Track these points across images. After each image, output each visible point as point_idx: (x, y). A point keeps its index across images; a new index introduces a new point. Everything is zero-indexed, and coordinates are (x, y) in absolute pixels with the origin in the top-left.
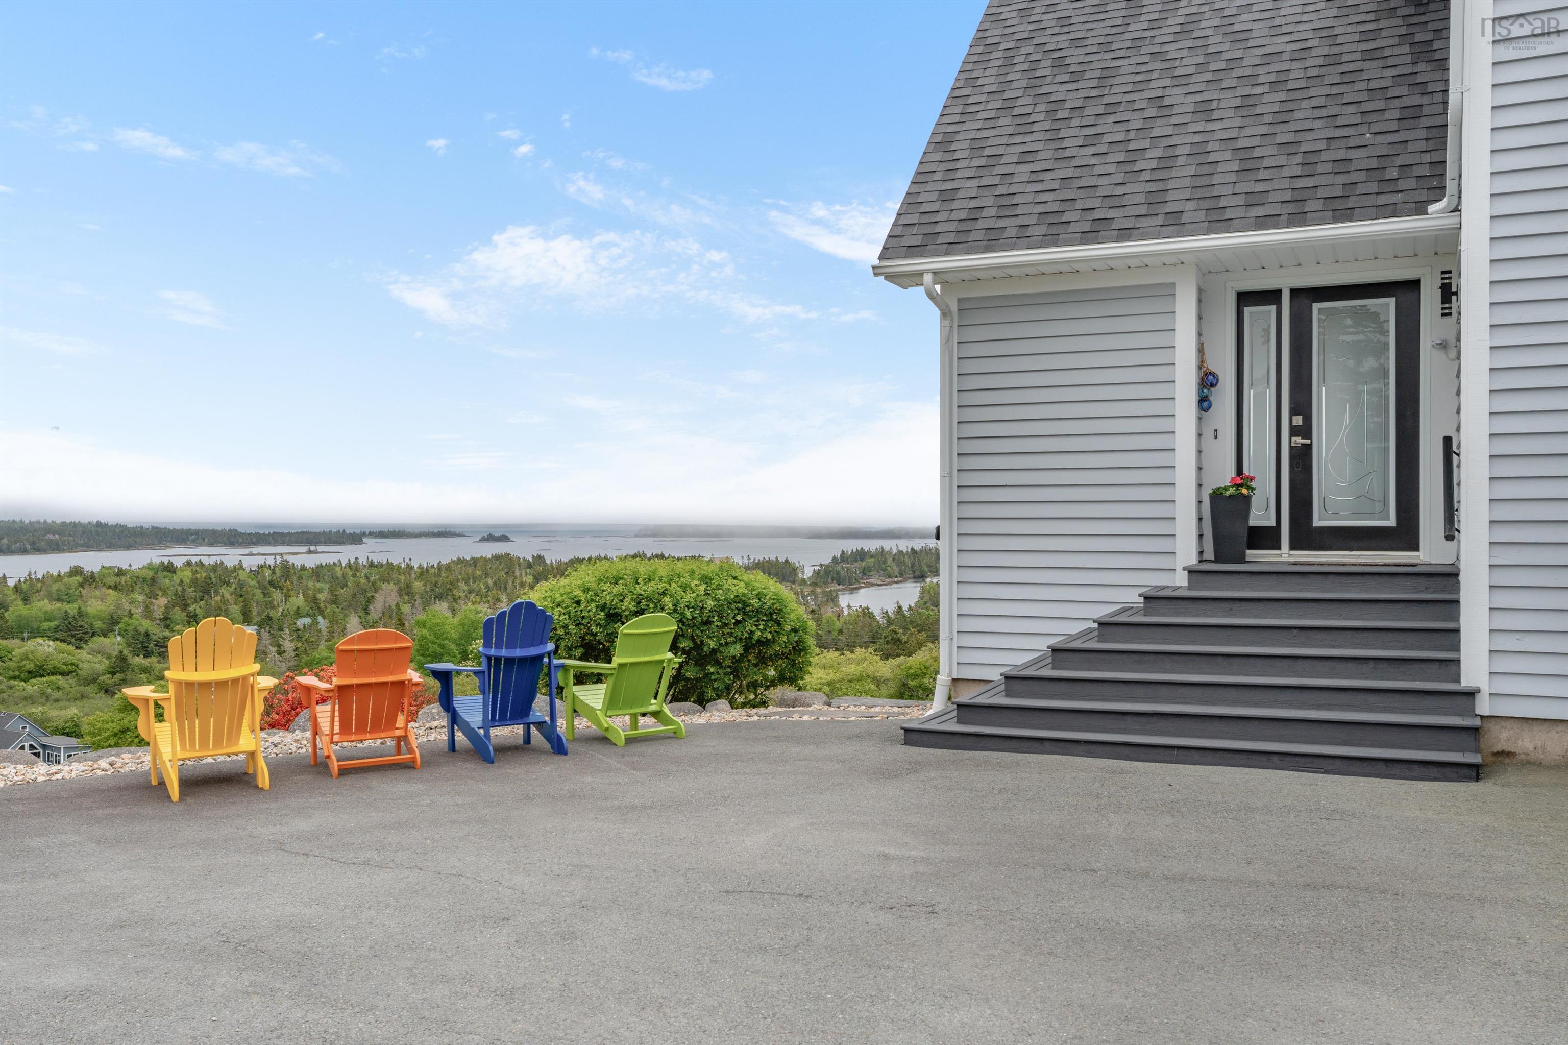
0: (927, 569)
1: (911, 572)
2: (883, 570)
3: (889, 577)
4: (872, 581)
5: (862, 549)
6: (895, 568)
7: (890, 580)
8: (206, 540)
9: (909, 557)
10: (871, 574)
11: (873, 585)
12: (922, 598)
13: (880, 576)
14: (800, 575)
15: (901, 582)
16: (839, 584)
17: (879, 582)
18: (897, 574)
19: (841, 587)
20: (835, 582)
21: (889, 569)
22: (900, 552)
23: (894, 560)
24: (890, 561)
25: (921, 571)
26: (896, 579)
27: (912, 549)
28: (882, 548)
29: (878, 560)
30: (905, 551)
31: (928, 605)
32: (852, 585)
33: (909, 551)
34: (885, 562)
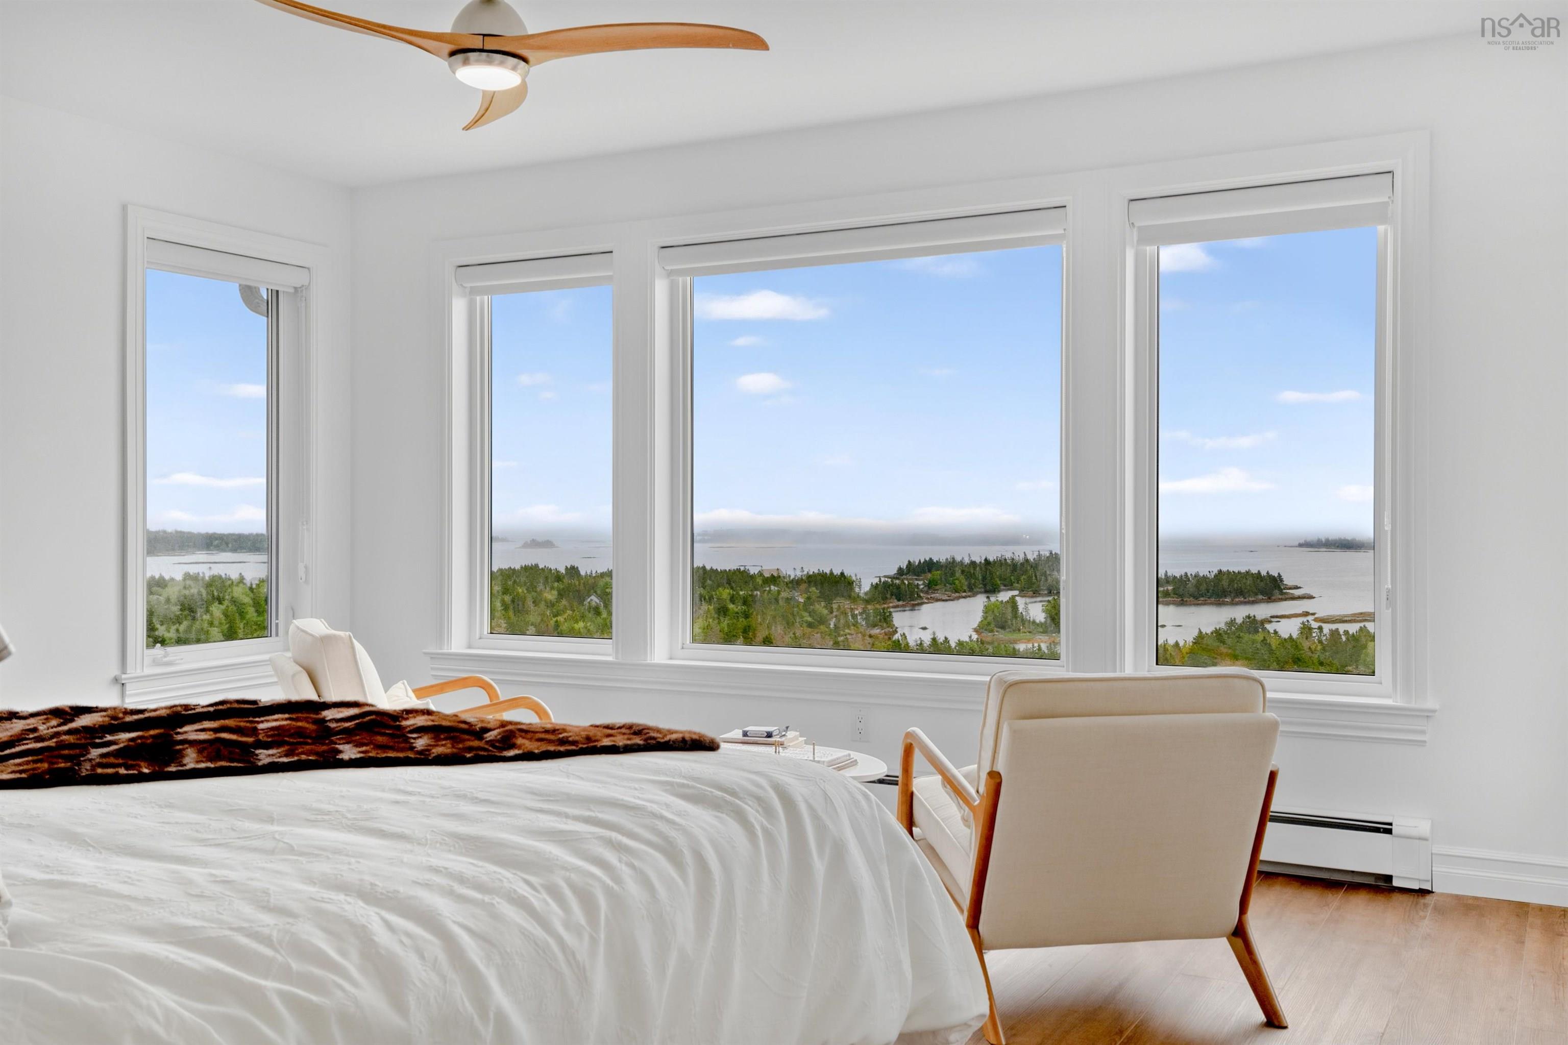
0: (999, 582)
1: (981, 586)
2: (951, 584)
3: (956, 591)
4: (937, 595)
5: (931, 559)
6: (963, 581)
7: (957, 595)
8: (230, 545)
9: (981, 569)
10: (937, 587)
11: (938, 600)
12: (985, 618)
13: (946, 591)
14: (857, 590)
15: (969, 597)
16: (899, 600)
17: (945, 597)
18: (965, 588)
19: (901, 603)
20: (894, 597)
21: (957, 582)
22: (973, 563)
23: (963, 572)
24: (958, 574)
25: (993, 585)
26: (964, 594)
27: (986, 560)
28: (953, 558)
29: (945, 573)
30: (978, 562)
31: (992, 626)
32: (913, 600)
33: (983, 562)
34: (953, 574)
